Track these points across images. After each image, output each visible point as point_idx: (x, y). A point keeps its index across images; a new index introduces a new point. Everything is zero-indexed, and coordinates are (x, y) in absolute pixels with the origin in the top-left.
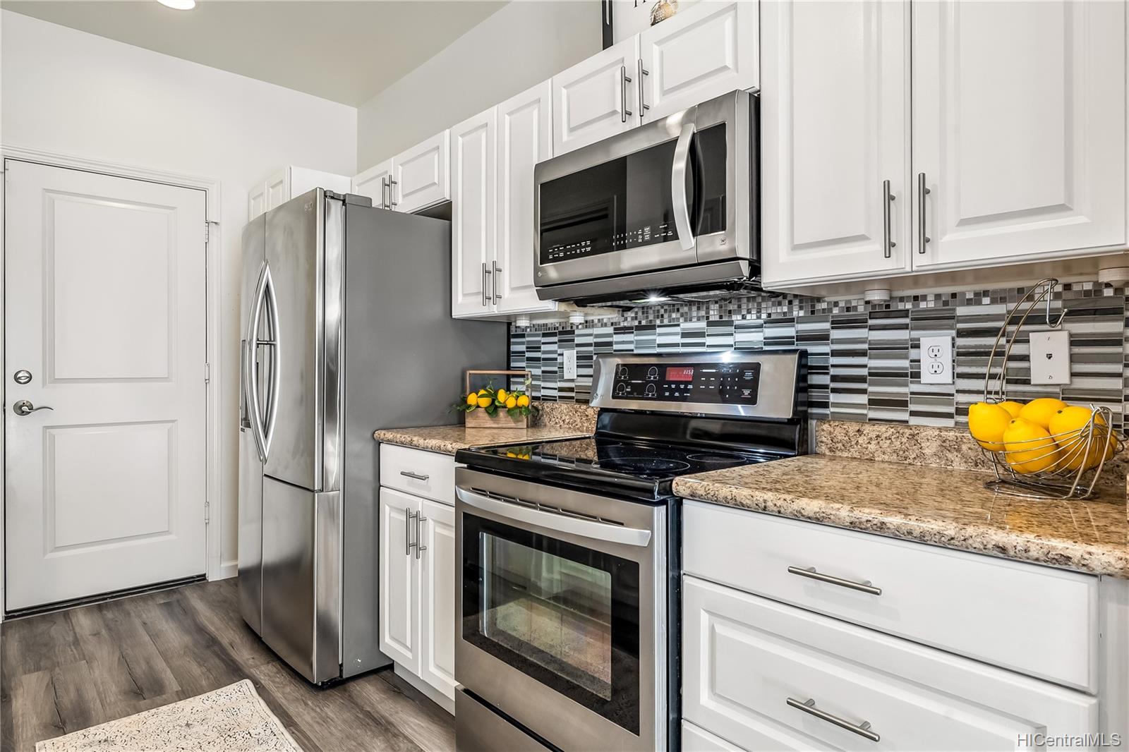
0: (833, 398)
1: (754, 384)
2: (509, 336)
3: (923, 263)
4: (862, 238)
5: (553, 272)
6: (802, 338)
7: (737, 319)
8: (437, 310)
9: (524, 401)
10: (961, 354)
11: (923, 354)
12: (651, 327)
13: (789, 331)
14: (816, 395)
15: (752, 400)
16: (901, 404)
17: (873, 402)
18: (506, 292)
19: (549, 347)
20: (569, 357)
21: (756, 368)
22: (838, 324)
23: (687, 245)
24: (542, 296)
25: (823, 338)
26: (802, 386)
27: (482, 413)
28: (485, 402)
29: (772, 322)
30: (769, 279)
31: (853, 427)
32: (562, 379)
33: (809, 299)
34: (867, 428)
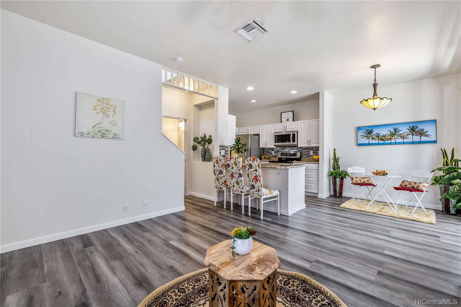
0: (303, 156)
1: (296, 155)
2: (264, 149)
3: (310, 146)
4: (306, 144)
5: (277, 144)
6: (300, 151)
7: (294, 149)
8: (257, 146)
9: (268, 157)
10: (313, 152)
11: (310, 152)
12: (284, 149)
13: (299, 150)
14: (302, 156)
15: (296, 156)
16: (309, 156)
17: (307, 156)
18: (268, 145)
19: (270, 151)
20: (273, 152)
21: (296, 153)
22: (303, 150)
23: (292, 143)
24: (274, 146)
25: (302, 151)
26: (301, 155)
27: (264, 158)
28: (264, 157)
29: (297, 149)
30: (298, 146)
31: (305, 158)
32: (272, 154)
33: (301, 147)
34: (306, 159)
